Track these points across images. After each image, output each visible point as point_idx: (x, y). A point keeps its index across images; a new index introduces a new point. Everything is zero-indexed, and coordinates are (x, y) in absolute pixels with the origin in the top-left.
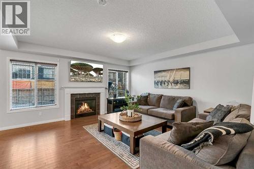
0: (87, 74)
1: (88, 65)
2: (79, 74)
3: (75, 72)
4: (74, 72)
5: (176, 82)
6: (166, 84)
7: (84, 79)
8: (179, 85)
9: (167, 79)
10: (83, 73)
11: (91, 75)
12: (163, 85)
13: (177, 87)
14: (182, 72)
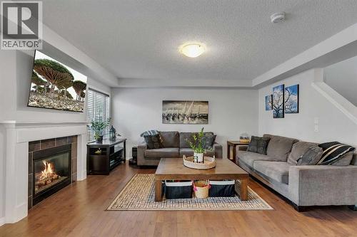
0: (63, 92)
1: (66, 71)
2: (49, 90)
3: (42, 83)
4: (39, 82)
5: (194, 117)
6: (181, 118)
7: (55, 105)
8: (197, 120)
9: (182, 112)
10: (56, 88)
11: (69, 95)
12: (176, 119)
13: (195, 122)
14: (201, 105)
